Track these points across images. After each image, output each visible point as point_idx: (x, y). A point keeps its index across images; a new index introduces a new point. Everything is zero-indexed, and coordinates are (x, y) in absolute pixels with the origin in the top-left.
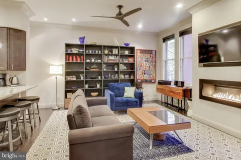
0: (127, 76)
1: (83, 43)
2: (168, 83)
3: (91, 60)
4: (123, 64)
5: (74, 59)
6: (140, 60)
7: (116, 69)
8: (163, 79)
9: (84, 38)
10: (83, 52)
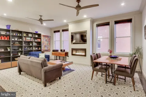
0: (37, 48)
1: (9, 28)
2: (57, 51)
3: (15, 39)
4: (35, 42)
5: (3, 38)
6: (43, 40)
7: (31, 45)
8: (54, 49)
9: (10, 26)
10: (10, 34)
